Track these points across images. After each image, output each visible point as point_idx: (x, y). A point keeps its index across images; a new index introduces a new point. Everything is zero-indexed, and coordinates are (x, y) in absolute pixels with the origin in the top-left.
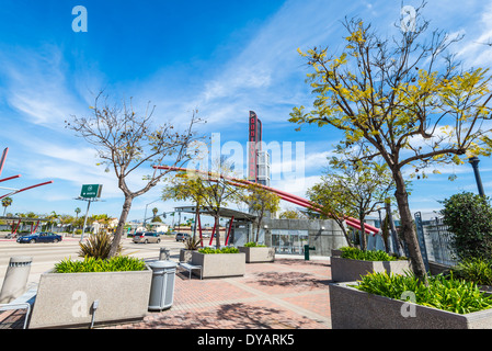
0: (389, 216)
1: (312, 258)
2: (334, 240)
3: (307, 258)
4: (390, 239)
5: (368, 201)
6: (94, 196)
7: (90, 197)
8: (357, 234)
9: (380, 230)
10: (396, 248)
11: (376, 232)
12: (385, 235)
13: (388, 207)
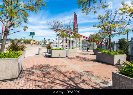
0: (108, 42)
1: (88, 50)
2: (93, 47)
3: (87, 50)
4: (107, 47)
5: (104, 39)
6: (33, 35)
7: (32, 35)
8: (99, 46)
9: (105, 45)
10: (108, 48)
11: (104, 45)
12: (106, 46)
13: (108, 40)
